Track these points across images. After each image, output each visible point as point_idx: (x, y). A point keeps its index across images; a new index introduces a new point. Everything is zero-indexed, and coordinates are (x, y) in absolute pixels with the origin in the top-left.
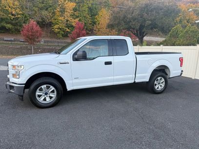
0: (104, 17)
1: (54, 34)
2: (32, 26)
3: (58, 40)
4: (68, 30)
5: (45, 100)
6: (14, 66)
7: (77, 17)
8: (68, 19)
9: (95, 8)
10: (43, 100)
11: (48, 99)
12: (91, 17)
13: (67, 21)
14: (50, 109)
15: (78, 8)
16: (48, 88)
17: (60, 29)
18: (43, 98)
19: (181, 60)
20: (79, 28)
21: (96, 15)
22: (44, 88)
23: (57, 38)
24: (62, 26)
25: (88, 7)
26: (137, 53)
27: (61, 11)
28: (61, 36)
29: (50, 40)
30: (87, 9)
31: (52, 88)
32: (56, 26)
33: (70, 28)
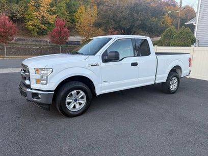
0: (87, 14)
1: (28, 32)
2: (4, 22)
3: (33, 39)
4: (44, 27)
5: (74, 107)
6: (37, 70)
7: (54, 13)
8: (45, 15)
9: (74, 5)
10: (73, 108)
11: (78, 106)
12: (70, 13)
13: (43, 17)
14: (79, 117)
15: (54, 3)
16: (78, 93)
17: (35, 26)
18: (73, 105)
19: (190, 60)
20: (61, 25)
21: (74, 12)
22: (74, 93)
23: (32, 36)
24: (37, 22)
25: (66, 3)
26: (157, 54)
27: (35, 6)
28: (36, 34)
29: (23, 38)
30: (64, 5)
31: (82, 93)
32: (30, 23)
33: (46, 25)
